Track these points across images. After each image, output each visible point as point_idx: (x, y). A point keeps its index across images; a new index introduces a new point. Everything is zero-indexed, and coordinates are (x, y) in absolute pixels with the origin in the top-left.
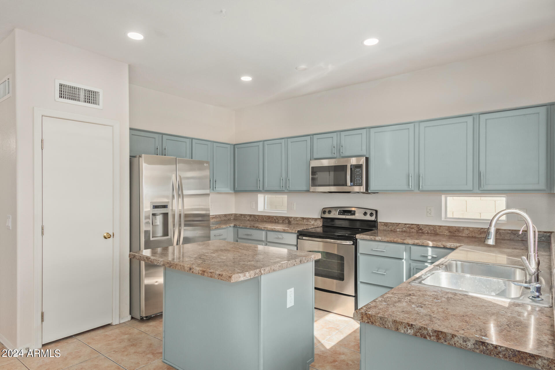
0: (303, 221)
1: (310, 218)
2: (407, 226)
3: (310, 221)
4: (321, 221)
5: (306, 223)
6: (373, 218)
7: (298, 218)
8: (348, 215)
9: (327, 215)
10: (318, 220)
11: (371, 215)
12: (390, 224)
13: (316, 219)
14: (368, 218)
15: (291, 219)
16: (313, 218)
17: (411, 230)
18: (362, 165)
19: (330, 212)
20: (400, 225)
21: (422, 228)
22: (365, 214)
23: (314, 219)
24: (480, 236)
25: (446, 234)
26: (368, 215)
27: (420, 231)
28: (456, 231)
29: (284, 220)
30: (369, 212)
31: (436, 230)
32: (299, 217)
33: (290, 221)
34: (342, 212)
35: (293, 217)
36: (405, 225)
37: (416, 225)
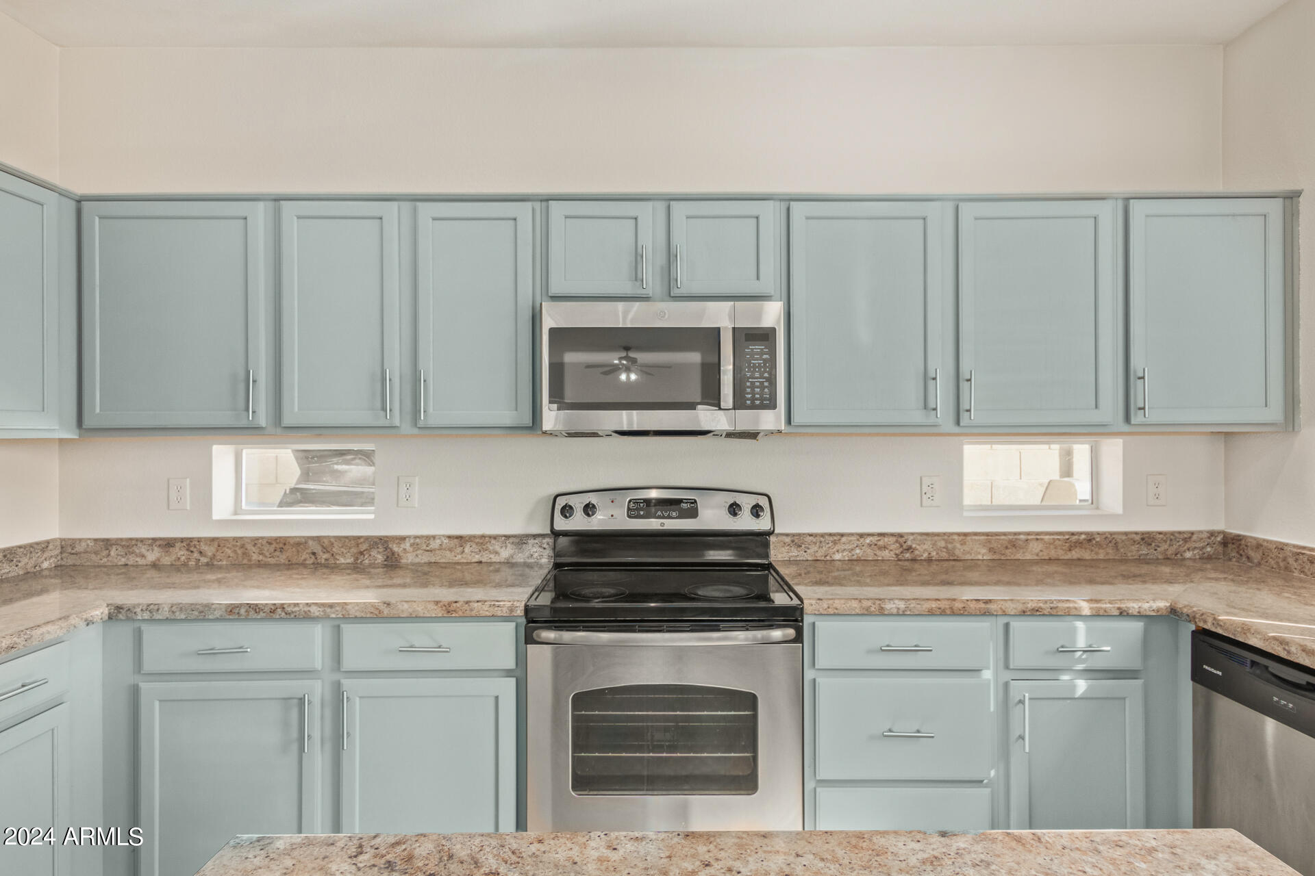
0: (460, 549)
1: (495, 537)
2: (868, 540)
3: (496, 546)
4: (545, 546)
5: (477, 558)
6: (763, 524)
7: (438, 542)
8: (669, 517)
9: (578, 522)
10: (531, 541)
11: (756, 511)
12: (811, 538)
13: (521, 540)
14: (745, 522)
15: (402, 546)
16: (507, 537)
17: (879, 553)
18: (773, 330)
19: (589, 509)
20: (844, 539)
21: (914, 546)
22: (734, 509)
23: (511, 540)
24: (1069, 556)
25: (980, 557)
26: (746, 511)
27: (908, 555)
28: (1007, 548)
29: (361, 553)
30: (747, 502)
31: (954, 548)
32: (440, 537)
33: (393, 554)
34: (642, 509)
35: (409, 537)
36: (862, 540)
37: (892, 535)
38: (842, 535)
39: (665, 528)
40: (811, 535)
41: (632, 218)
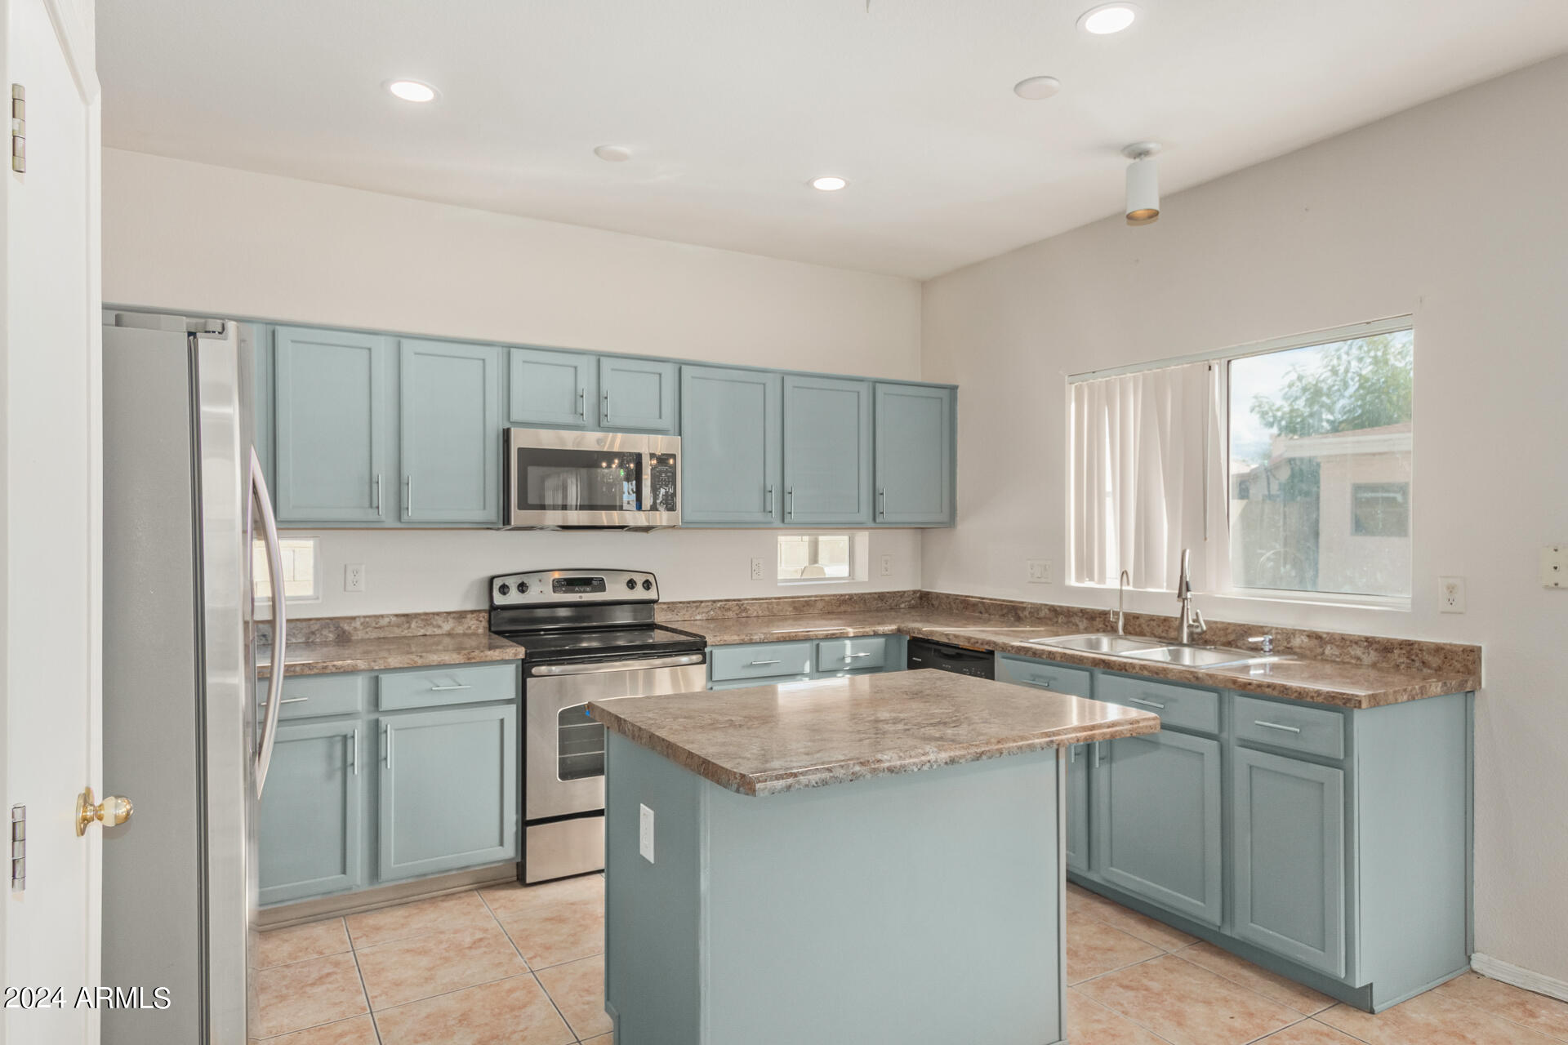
0: (406, 625)
1: (438, 614)
2: (719, 604)
3: (439, 621)
4: (481, 619)
5: (422, 632)
6: (651, 595)
7: (387, 620)
8: (585, 592)
9: (514, 598)
10: (469, 616)
11: (647, 585)
12: (681, 605)
13: (461, 615)
14: (639, 594)
15: (353, 625)
16: (449, 613)
17: (725, 614)
18: (674, 456)
19: (522, 587)
20: (703, 604)
21: (748, 607)
22: (631, 584)
23: (452, 616)
24: (839, 610)
25: (788, 613)
26: (639, 586)
27: (744, 615)
28: (804, 606)
29: (313, 633)
30: (639, 579)
31: (773, 608)
32: (388, 616)
33: (344, 632)
34: (563, 585)
35: (359, 617)
36: (715, 605)
37: (734, 600)
38: (702, 602)
39: (583, 600)
40: (680, 603)
41: (571, 366)
